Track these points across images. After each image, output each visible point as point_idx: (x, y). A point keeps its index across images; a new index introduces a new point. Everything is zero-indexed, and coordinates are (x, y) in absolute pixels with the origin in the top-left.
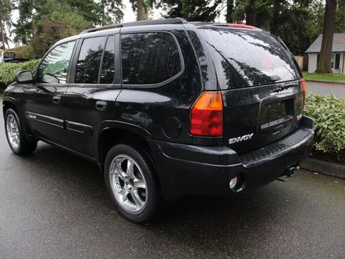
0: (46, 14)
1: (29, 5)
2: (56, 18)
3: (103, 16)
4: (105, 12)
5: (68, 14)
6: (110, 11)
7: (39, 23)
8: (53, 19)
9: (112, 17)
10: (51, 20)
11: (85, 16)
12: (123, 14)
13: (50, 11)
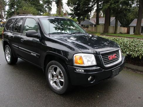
0: (21, 8)
1: (14, 4)
2: (25, 9)
3: (43, 9)
4: (44, 7)
5: (30, 8)
6: (46, 7)
7: (18, 11)
8: (24, 10)
9: (47, 10)
10: (23, 10)
11: (37, 9)
12: (51, 9)
13: (22, 6)
